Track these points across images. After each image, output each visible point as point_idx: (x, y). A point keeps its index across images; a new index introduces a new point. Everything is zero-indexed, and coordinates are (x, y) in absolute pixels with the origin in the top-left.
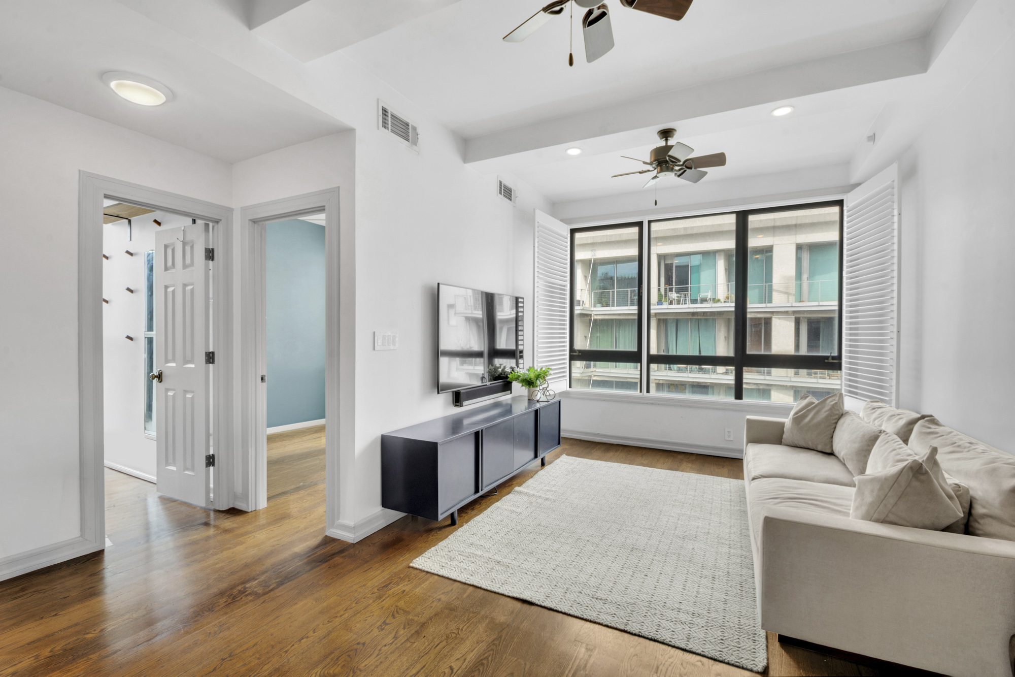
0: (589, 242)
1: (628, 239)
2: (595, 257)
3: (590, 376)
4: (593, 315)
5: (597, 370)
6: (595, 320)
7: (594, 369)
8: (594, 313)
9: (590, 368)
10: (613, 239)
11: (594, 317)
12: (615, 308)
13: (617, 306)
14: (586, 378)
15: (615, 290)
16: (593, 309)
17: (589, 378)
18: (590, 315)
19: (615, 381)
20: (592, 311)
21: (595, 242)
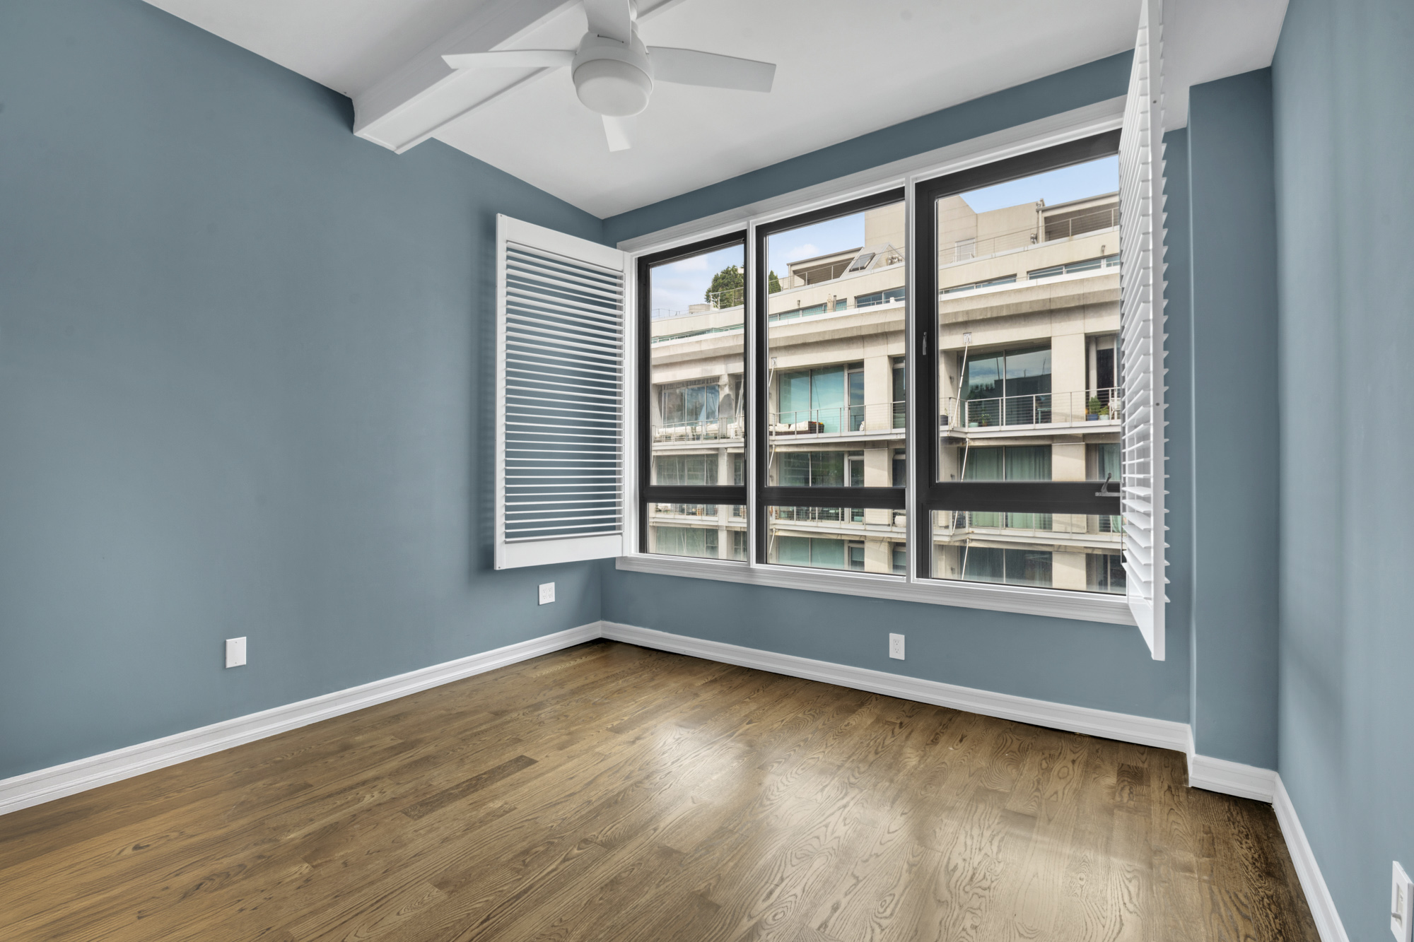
0: (960, 319)
1: (1030, 311)
2: (970, 345)
3: (964, 541)
4: (967, 440)
5: (976, 531)
6: (972, 449)
7: (971, 530)
8: (970, 436)
9: (964, 527)
10: (1004, 313)
11: (969, 444)
12: (1005, 428)
13: (1006, 424)
14: (957, 544)
15: (1004, 397)
16: (966, 430)
17: (962, 545)
18: (963, 440)
19: (1006, 549)
20: (966, 433)
21: (970, 319)
